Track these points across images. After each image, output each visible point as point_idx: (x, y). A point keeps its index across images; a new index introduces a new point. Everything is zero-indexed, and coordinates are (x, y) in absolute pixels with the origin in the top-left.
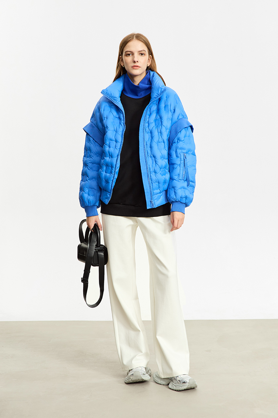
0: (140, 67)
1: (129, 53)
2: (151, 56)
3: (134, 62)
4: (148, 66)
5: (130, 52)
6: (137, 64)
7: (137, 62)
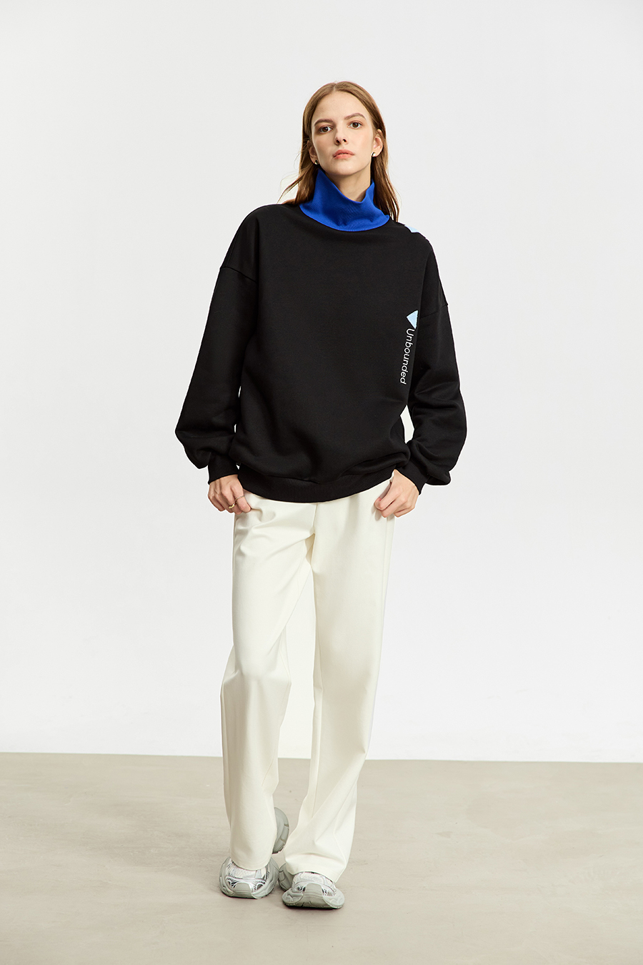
0: (352, 154)
1: (324, 124)
2: (380, 130)
3: (338, 143)
4: (374, 155)
5: (326, 121)
6: (344, 147)
7: (345, 141)
